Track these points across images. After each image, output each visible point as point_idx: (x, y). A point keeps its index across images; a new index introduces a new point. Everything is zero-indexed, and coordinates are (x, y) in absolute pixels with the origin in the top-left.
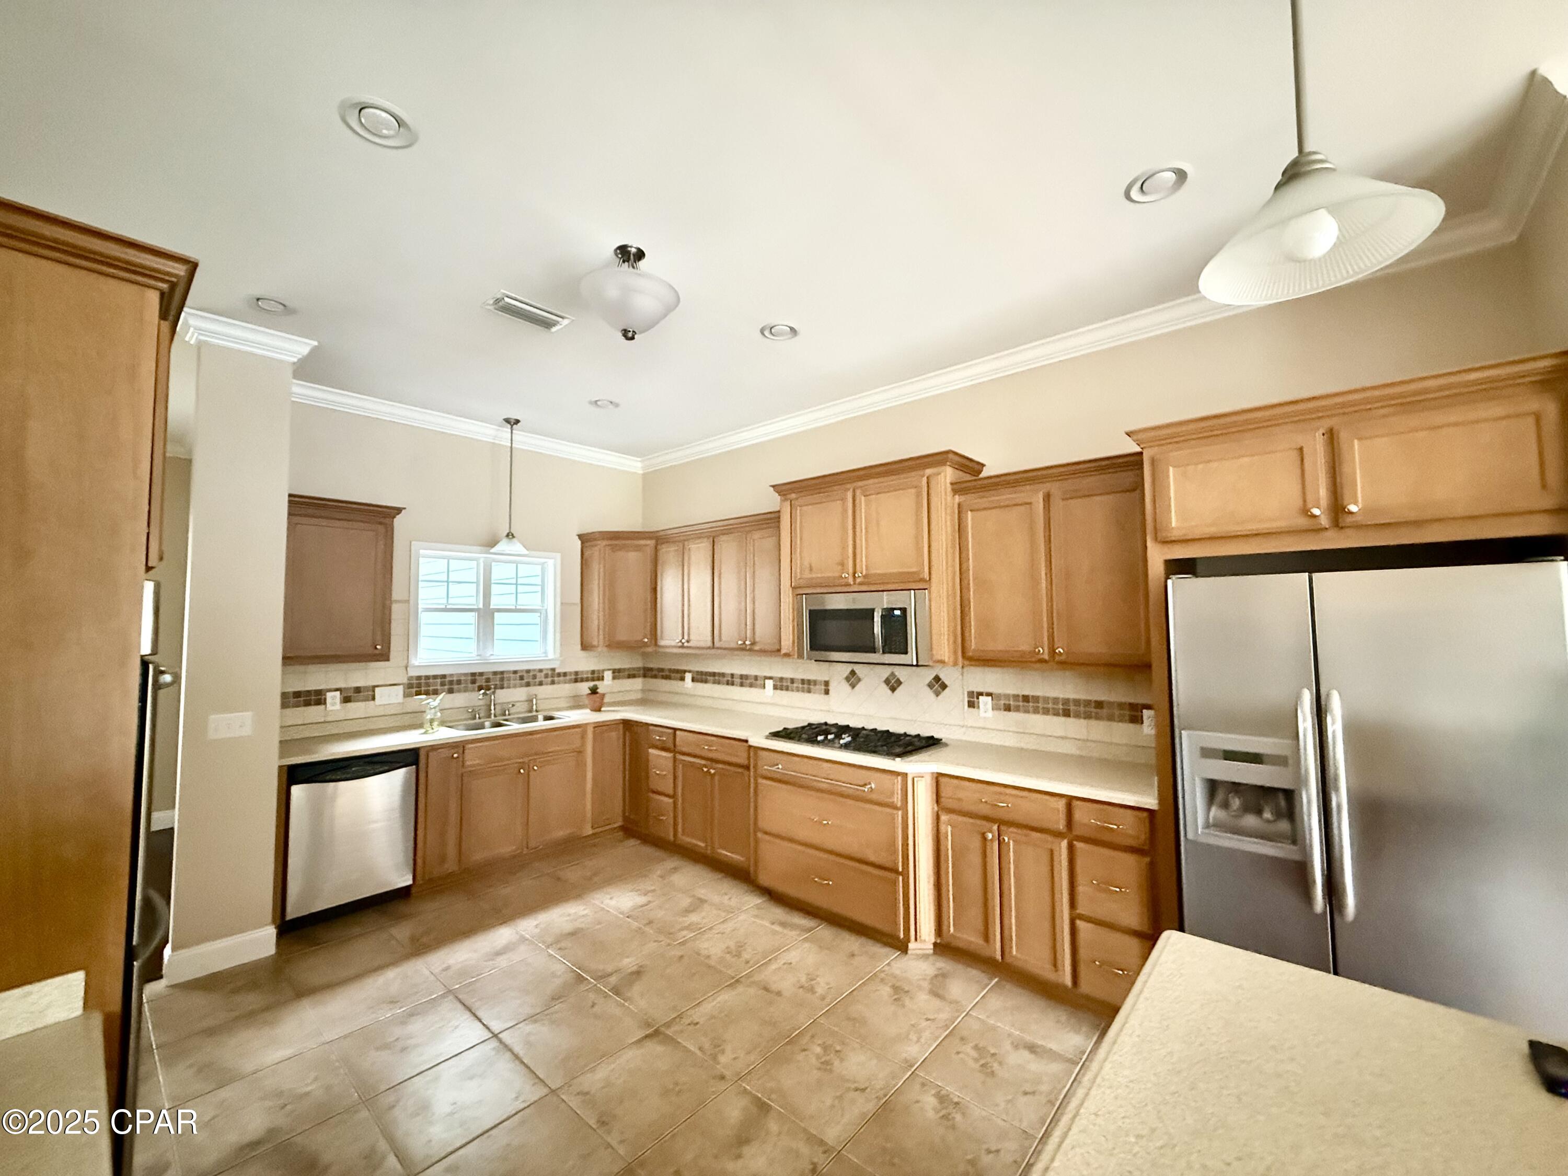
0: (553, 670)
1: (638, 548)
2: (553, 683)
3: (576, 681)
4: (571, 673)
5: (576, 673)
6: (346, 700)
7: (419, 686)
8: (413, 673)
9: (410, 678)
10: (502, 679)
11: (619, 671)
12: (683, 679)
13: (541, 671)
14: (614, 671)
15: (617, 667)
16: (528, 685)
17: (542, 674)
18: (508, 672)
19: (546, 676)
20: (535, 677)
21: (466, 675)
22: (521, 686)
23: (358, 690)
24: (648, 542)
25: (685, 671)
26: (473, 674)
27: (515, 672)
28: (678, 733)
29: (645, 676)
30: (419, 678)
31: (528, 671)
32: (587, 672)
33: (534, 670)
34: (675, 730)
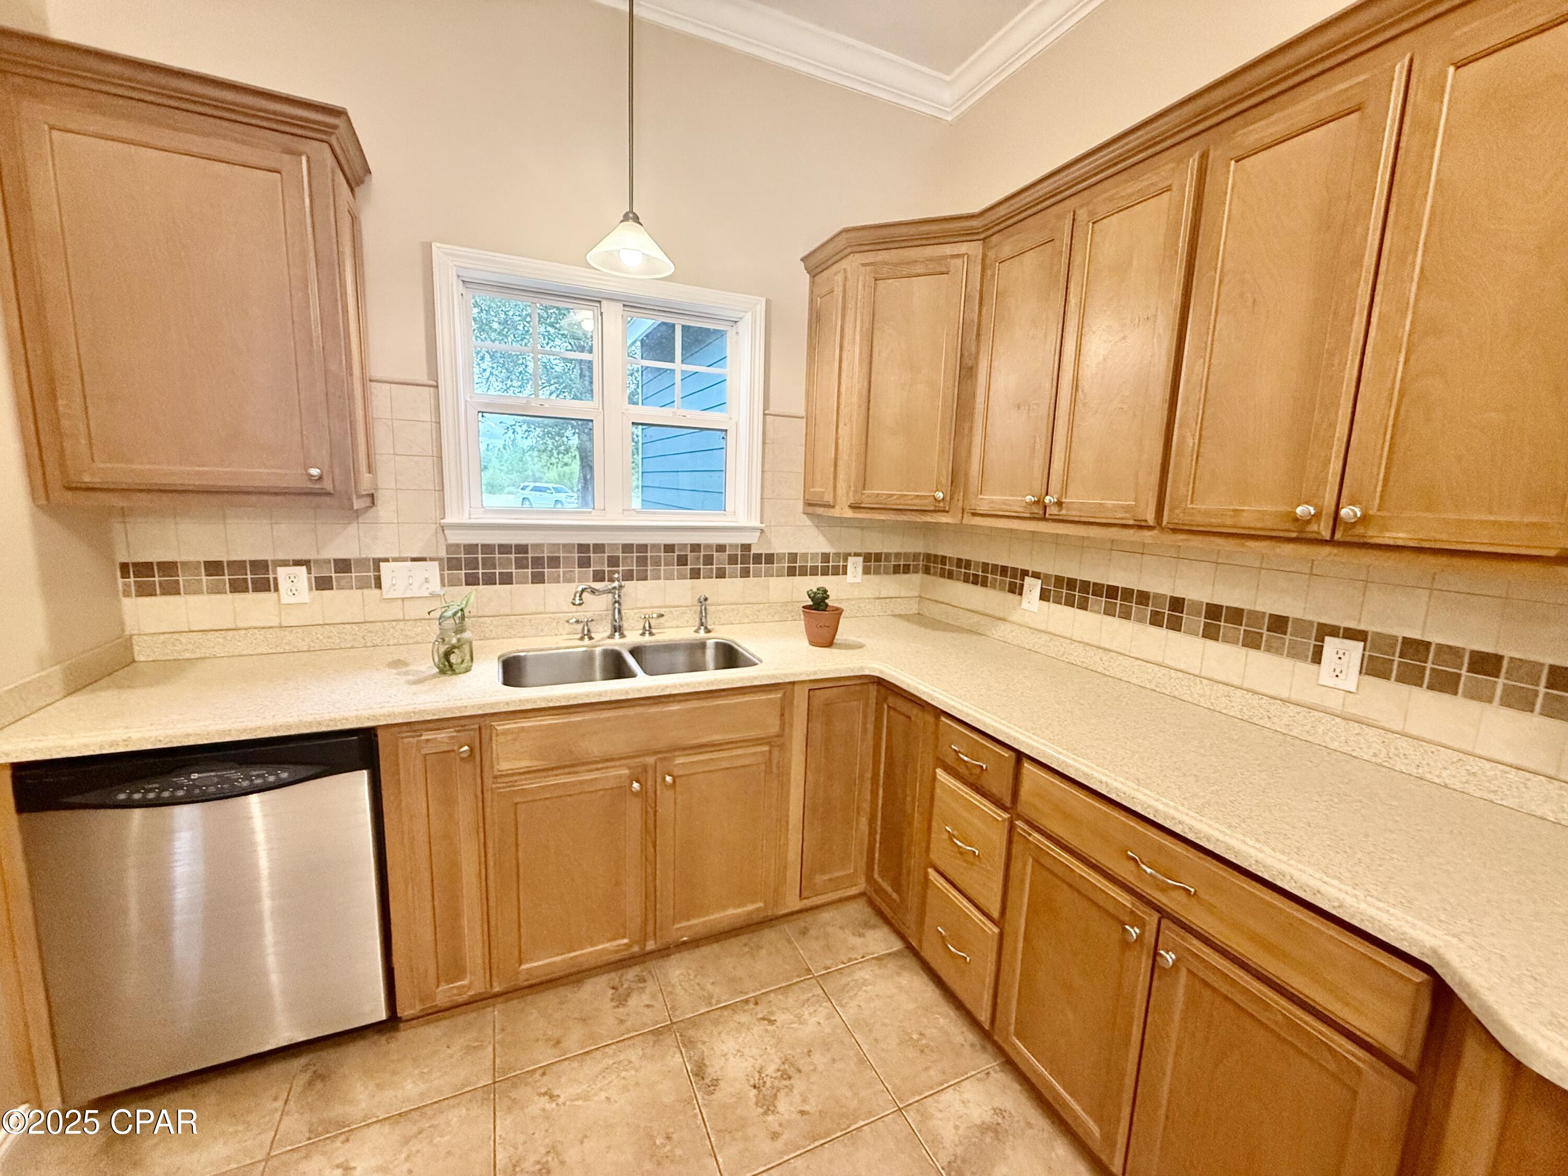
0: (746, 547)
1: (940, 269)
2: (745, 573)
3: (792, 572)
4: (781, 557)
5: (793, 557)
6: (323, 584)
7: (472, 564)
8: (455, 538)
9: (450, 548)
10: (642, 561)
11: (878, 557)
12: (1016, 589)
13: (721, 548)
14: (867, 557)
15: (874, 549)
16: (695, 574)
17: (725, 556)
18: (655, 547)
19: (733, 560)
20: (709, 560)
21: (567, 547)
22: (682, 577)
23: (343, 566)
24: (963, 248)
25: (1025, 573)
26: (583, 548)
27: (669, 548)
28: (1027, 765)
29: (927, 571)
30: (471, 548)
31: (696, 548)
32: (814, 556)
33: (709, 546)
34: (1020, 756)
